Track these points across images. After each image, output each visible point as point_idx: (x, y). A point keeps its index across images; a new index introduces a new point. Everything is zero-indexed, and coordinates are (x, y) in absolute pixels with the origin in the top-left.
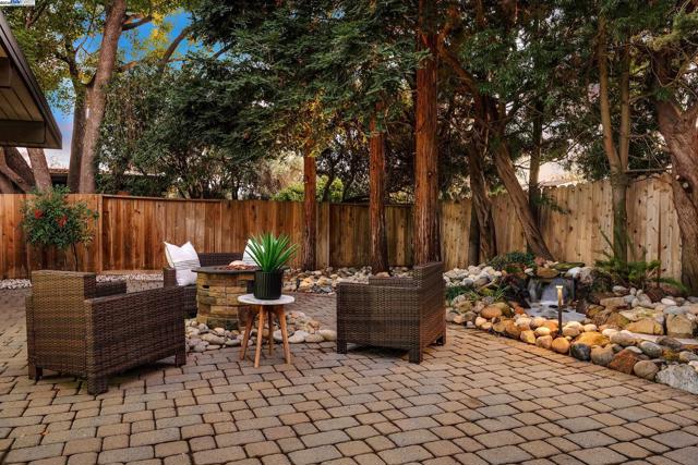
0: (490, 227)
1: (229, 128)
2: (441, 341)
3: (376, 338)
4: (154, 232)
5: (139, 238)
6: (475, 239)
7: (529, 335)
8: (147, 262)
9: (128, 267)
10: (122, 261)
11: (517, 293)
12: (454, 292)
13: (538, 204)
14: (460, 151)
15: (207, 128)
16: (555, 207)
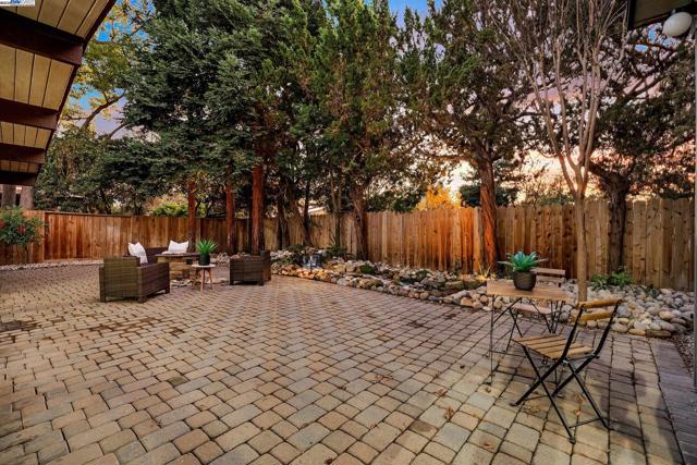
0: (287, 232)
1: (143, 177)
2: (270, 279)
3: (247, 278)
4: (84, 235)
5: (73, 238)
6: (280, 238)
7: (301, 275)
8: (78, 253)
9: (64, 257)
10: (59, 253)
11: (298, 261)
12: (274, 261)
13: (308, 223)
14: (272, 192)
15: (130, 176)
16: (315, 224)
